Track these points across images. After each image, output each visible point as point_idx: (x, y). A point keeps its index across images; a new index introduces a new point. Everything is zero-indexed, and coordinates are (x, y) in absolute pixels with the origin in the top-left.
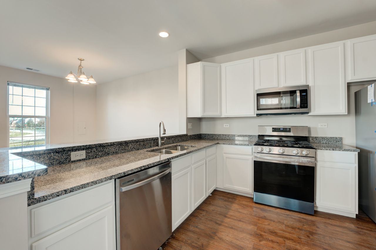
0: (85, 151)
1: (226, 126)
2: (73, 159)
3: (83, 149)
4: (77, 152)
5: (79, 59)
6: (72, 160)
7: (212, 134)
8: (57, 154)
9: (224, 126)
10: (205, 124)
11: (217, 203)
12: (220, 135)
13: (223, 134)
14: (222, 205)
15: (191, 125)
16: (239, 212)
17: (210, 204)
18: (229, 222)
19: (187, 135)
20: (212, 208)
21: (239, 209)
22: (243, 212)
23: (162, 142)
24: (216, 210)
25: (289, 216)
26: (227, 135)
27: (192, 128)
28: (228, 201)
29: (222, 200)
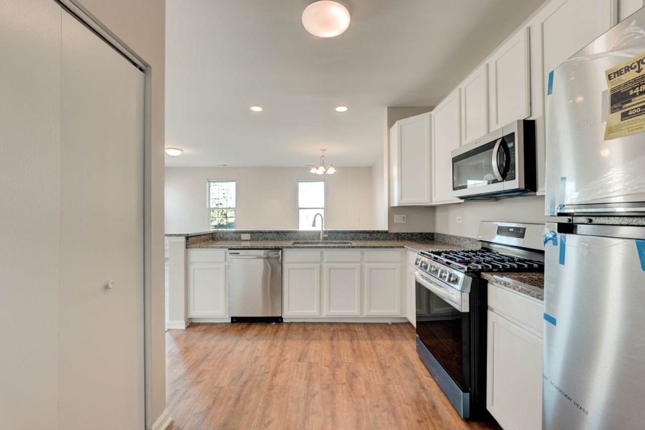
0: (249, 235)
1: (460, 220)
2: (242, 239)
3: (249, 233)
4: (245, 235)
5: (321, 150)
6: (240, 239)
7: (443, 235)
9: (457, 220)
10: (439, 215)
11: (375, 331)
12: (451, 236)
13: (454, 236)
14: (375, 334)
15: (404, 217)
16: (374, 347)
17: (368, 327)
18: (344, 344)
19: (386, 232)
20: (360, 330)
21: (383, 346)
22: (381, 350)
23: (325, 235)
24: (358, 333)
25: (422, 390)
26: (458, 238)
27: (405, 222)
28: (391, 336)
29: (388, 332)
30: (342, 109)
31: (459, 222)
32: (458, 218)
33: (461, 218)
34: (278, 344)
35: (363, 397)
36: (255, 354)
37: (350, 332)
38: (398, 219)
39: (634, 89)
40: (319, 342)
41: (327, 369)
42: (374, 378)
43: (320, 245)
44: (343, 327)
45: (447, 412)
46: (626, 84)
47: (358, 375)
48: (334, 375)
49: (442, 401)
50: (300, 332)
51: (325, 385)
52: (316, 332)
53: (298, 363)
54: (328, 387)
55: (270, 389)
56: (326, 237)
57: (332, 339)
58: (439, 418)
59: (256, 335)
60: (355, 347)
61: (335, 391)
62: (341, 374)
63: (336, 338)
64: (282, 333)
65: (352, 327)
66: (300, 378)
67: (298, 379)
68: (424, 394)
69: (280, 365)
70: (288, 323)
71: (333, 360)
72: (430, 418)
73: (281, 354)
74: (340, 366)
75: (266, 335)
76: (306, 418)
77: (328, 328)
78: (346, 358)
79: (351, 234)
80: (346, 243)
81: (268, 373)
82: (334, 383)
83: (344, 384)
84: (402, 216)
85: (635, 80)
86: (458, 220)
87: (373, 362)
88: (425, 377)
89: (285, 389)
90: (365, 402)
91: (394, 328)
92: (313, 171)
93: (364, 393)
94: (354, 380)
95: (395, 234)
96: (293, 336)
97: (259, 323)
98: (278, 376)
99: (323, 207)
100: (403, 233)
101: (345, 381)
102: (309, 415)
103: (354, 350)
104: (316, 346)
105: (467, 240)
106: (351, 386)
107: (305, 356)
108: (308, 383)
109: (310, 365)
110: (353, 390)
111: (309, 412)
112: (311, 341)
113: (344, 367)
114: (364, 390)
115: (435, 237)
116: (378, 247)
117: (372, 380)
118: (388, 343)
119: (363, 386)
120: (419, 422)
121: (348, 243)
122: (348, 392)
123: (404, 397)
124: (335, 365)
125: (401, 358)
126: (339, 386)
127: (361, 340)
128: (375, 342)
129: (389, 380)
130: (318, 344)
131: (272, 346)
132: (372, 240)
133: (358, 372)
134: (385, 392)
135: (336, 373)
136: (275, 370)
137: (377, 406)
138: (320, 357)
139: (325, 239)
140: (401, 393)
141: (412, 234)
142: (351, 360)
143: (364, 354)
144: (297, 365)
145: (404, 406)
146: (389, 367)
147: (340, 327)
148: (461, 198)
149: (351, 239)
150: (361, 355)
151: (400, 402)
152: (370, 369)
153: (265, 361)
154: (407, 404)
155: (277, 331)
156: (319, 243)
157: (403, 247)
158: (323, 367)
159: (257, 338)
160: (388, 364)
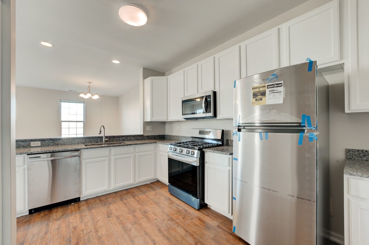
3: (39, 141)
4: (35, 142)
5: (89, 82)
6: (31, 146)
7: (170, 135)
8: (22, 142)
10: (167, 126)
11: (144, 189)
12: (174, 136)
13: (176, 136)
14: (145, 191)
15: (151, 127)
16: (148, 197)
17: (139, 188)
18: (131, 200)
19: (142, 136)
20: (135, 191)
21: (152, 195)
22: (151, 197)
23: (106, 139)
24: (135, 193)
25: (178, 206)
26: (178, 137)
27: (151, 130)
28: (153, 189)
29: (150, 188)
30: (116, 62)
31: (179, 129)
32: (177, 127)
33: (179, 127)
34: (86, 214)
35: (156, 219)
36: (71, 226)
37: (130, 194)
38: (148, 128)
39: (258, 94)
40: (115, 204)
41: (129, 215)
42: (156, 210)
43: (103, 145)
44: (125, 192)
45: (191, 210)
46: (256, 92)
47: (147, 211)
48: (135, 216)
49: (187, 207)
50: (98, 203)
51: (133, 223)
52: (109, 199)
53: (109, 219)
54: (136, 223)
55: (99, 239)
56: (107, 140)
57: (121, 200)
58: (189, 213)
59: (63, 215)
60: (138, 199)
61: (140, 223)
62: (138, 214)
63: (124, 199)
64: (84, 207)
65: (129, 190)
66: (116, 225)
67: (115, 227)
68: (180, 208)
69: (97, 225)
70: (85, 200)
71: (129, 210)
72: (186, 215)
73: (93, 219)
74: (135, 211)
75: (71, 212)
76: (133, 242)
77: (115, 195)
78: (136, 206)
79: (123, 138)
80: (120, 143)
81: (91, 232)
82: (137, 220)
83: (143, 218)
84: (150, 127)
85: (258, 91)
86: (178, 128)
87: (151, 203)
88: (177, 201)
89: (110, 235)
90: (158, 221)
91: (152, 185)
92: (82, 95)
93: (155, 217)
94: (147, 214)
95: (147, 136)
96: (94, 206)
97: (59, 207)
98: (100, 230)
99: (83, 120)
100: (151, 136)
101: (142, 216)
102: (134, 240)
103: (138, 201)
104: (115, 207)
105: (183, 137)
106: (147, 217)
107: (111, 214)
108: (122, 226)
109: (118, 217)
110: (149, 219)
111: (132, 238)
112: (109, 205)
113: (138, 211)
114: (154, 216)
115: (166, 137)
116: (144, 144)
117: (156, 211)
118: (153, 192)
119: (153, 215)
120: (184, 218)
121: (122, 143)
122: (147, 220)
123: (173, 211)
124: (133, 212)
125: (163, 197)
126: (141, 220)
127: (139, 195)
128: (147, 194)
129: (163, 208)
130: (114, 205)
131: (81, 217)
132: (135, 140)
133: (147, 210)
134: (164, 213)
135: (135, 215)
136: (95, 228)
137: (164, 220)
138: (121, 211)
139: (106, 141)
140: (171, 211)
141: (155, 136)
142: (139, 206)
143: (144, 201)
144: (109, 220)
145: (175, 215)
146: (159, 203)
147: (122, 192)
148: (185, 119)
149: (123, 140)
150: (144, 202)
151: (172, 214)
152: (151, 207)
153: (83, 227)
154: (176, 214)
155: (79, 208)
156: (103, 144)
157: (156, 143)
158: (126, 215)
159: (64, 216)
160: (159, 202)
